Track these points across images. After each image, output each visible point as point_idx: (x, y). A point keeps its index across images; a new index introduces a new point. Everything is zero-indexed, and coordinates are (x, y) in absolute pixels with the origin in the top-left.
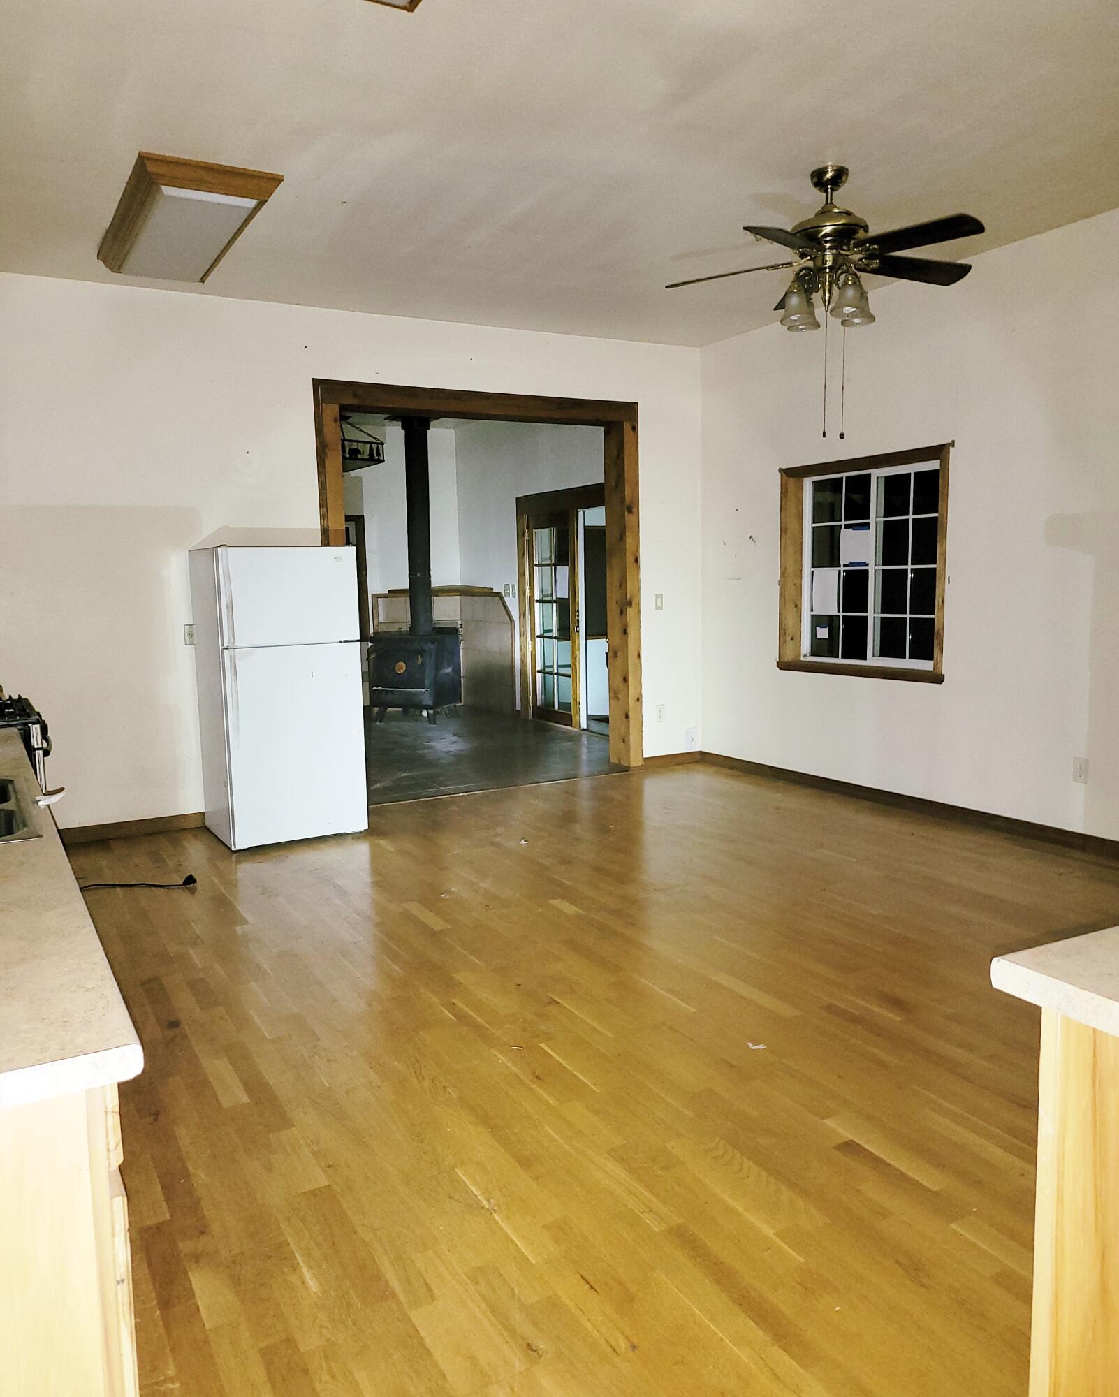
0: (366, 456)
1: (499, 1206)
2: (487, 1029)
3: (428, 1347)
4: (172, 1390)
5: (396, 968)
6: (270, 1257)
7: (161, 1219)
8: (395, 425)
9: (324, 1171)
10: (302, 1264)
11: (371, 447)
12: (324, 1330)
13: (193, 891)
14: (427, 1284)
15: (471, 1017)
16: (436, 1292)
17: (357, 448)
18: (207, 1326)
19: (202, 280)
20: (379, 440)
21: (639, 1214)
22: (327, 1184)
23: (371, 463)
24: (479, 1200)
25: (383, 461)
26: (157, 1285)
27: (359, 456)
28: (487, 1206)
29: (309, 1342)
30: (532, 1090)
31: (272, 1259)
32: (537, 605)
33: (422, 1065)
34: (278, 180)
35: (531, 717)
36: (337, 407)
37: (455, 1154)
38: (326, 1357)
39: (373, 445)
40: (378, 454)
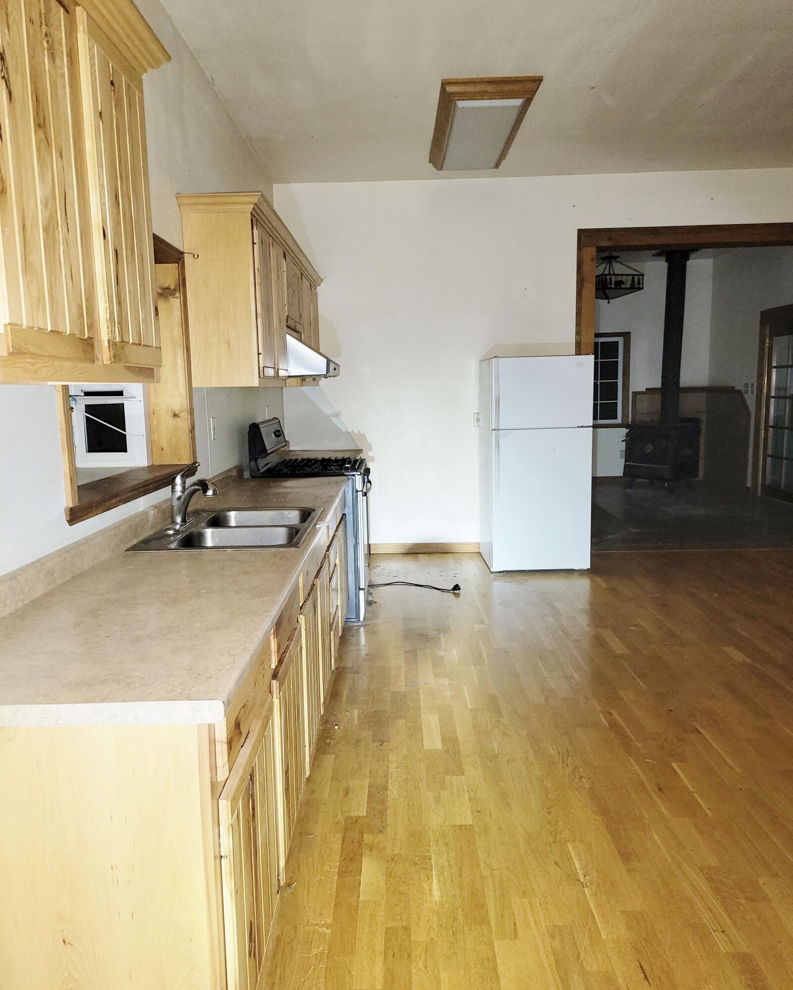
0: (628, 286)
1: (592, 884)
2: (632, 740)
3: (499, 973)
4: (325, 933)
5: (577, 677)
6: (415, 864)
7: (361, 814)
8: (660, 260)
9: (472, 813)
10: (434, 877)
11: (633, 278)
12: (431, 931)
13: (457, 595)
14: (515, 925)
15: (622, 727)
16: (520, 932)
17: (622, 280)
18: (361, 898)
19: (497, 165)
20: (640, 273)
21: (712, 930)
22: (471, 824)
23: (633, 290)
24: (578, 873)
25: (642, 288)
26: (342, 858)
27: (623, 286)
28: (582, 880)
29: (419, 936)
30: (651, 797)
31: (417, 866)
32: (772, 400)
33: (570, 755)
34: (538, 81)
35: (759, 493)
36: (595, 249)
37: (572, 831)
38: (426, 951)
39: (635, 277)
40: (639, 283)
